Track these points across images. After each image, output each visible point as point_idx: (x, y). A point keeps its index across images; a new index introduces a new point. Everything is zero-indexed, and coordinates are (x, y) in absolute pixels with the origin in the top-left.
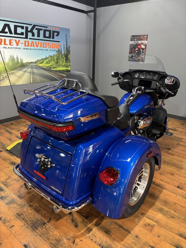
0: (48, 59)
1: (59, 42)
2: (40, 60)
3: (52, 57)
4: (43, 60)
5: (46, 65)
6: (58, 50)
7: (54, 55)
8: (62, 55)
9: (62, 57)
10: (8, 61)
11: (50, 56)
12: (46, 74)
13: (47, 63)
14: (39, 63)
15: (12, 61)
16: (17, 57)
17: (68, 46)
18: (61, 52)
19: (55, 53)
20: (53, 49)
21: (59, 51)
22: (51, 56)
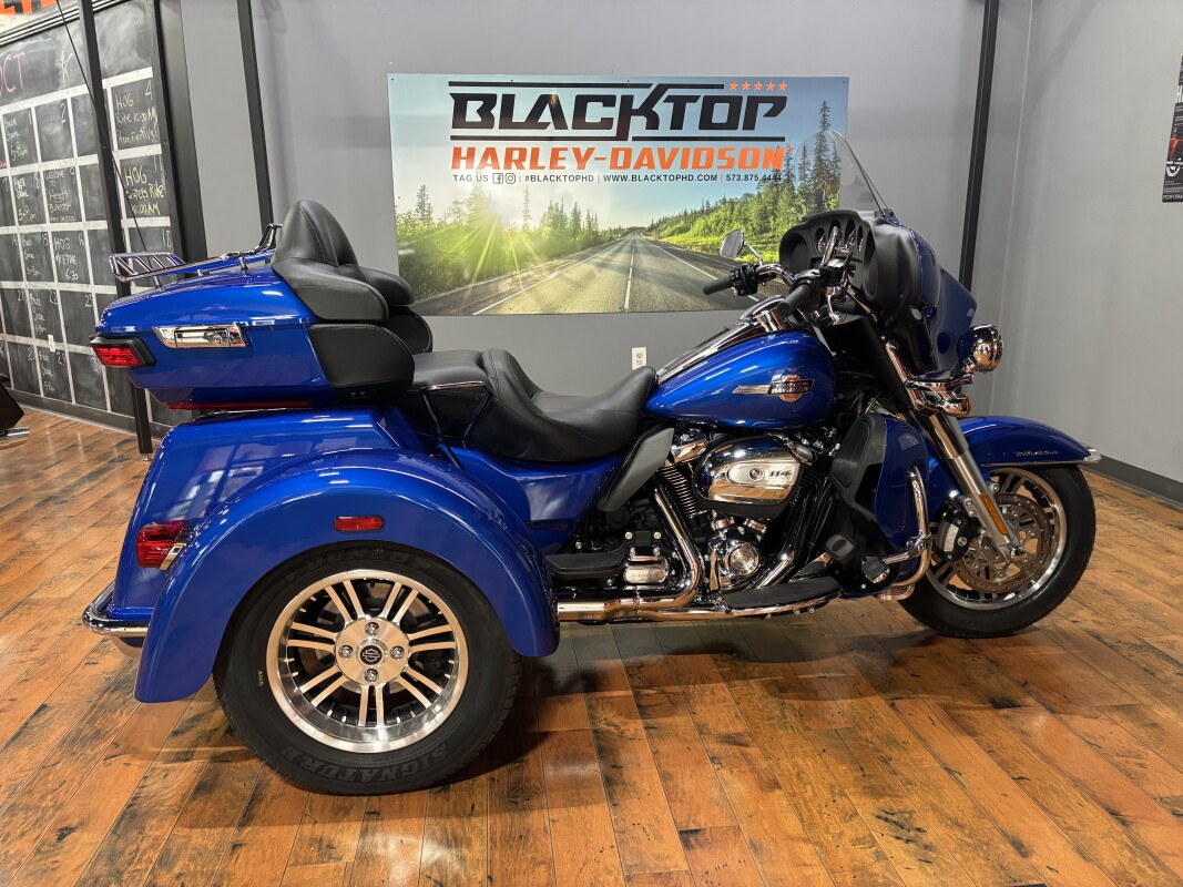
0: (715, 214)
1: (782, 139)
2: (677, 220)
3: (737, 207)
4: (690, 218)
5: (703, 241)
6: (769, 172)
7: (747, 195)
8: (794, 197)
9: (791, 205)
10: (538, 226)
11: (724, 202)
12: (699, 278)
13: (708, 231)
14: (669, 230)
15: (554, 225)
16: (575, 210)
17: (829, 156)
18: (788, 181)
19: (752, 188)
20: (743, 173)
21: (776, 178)
22: (732, 203)
